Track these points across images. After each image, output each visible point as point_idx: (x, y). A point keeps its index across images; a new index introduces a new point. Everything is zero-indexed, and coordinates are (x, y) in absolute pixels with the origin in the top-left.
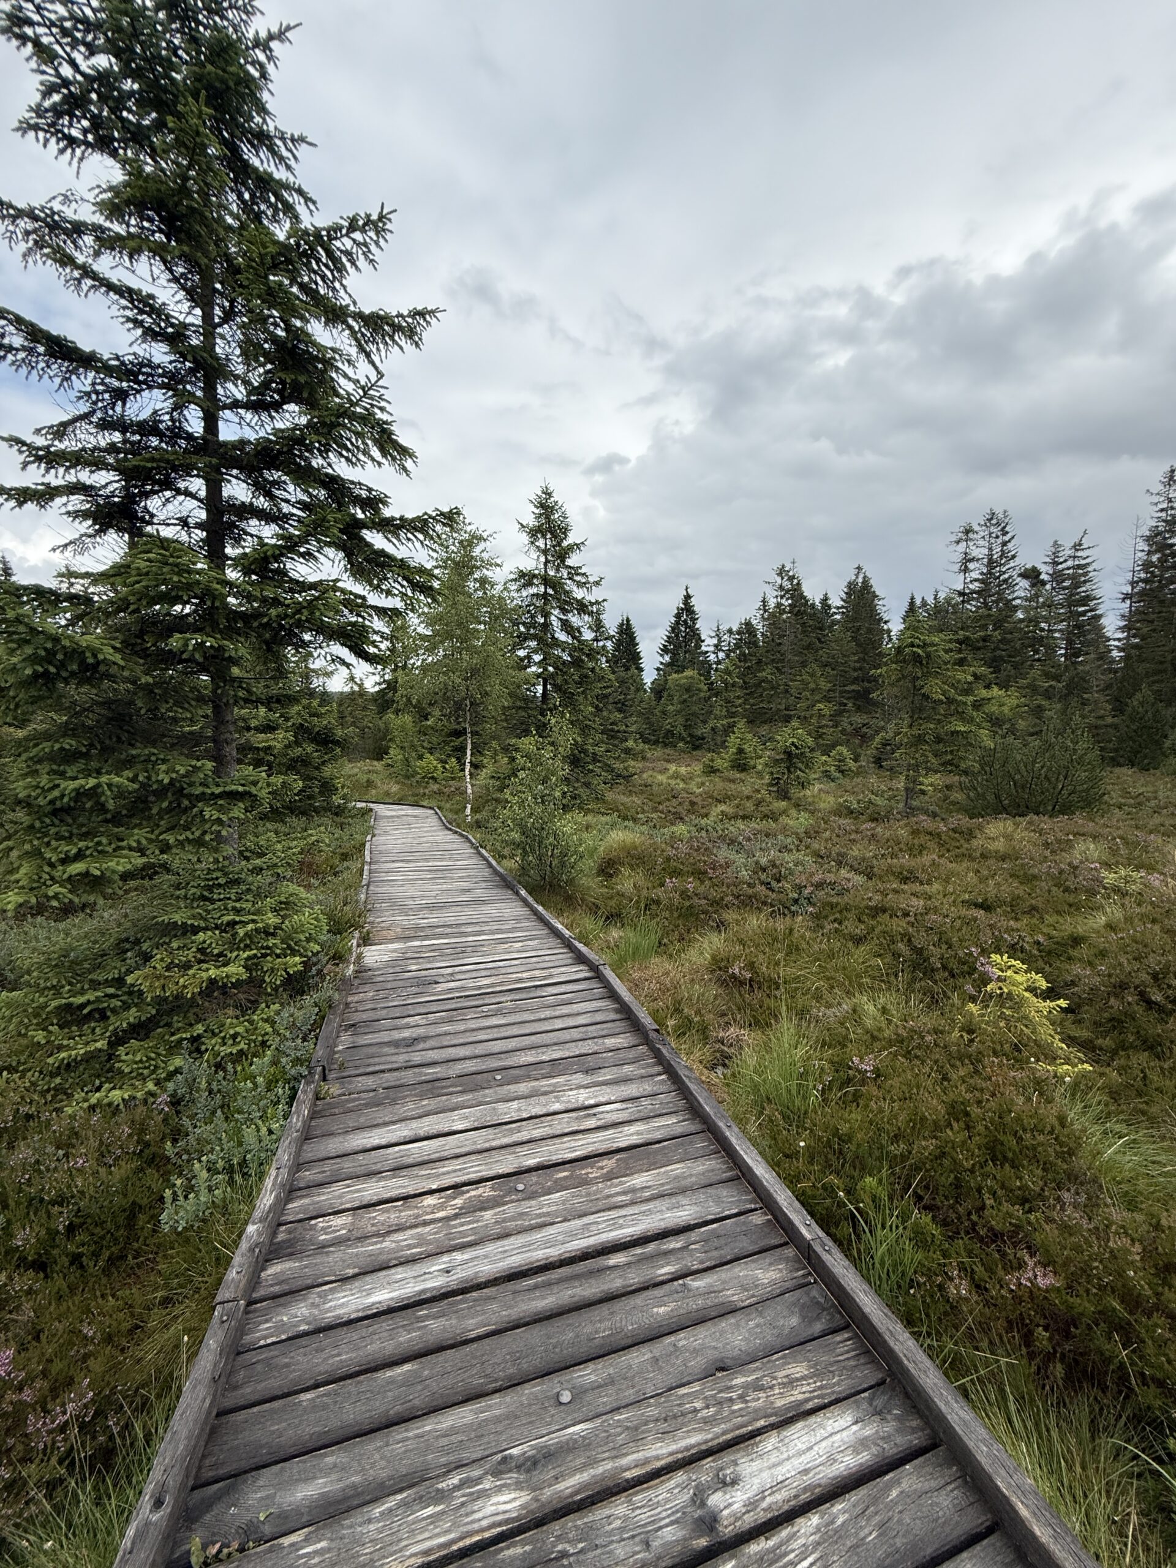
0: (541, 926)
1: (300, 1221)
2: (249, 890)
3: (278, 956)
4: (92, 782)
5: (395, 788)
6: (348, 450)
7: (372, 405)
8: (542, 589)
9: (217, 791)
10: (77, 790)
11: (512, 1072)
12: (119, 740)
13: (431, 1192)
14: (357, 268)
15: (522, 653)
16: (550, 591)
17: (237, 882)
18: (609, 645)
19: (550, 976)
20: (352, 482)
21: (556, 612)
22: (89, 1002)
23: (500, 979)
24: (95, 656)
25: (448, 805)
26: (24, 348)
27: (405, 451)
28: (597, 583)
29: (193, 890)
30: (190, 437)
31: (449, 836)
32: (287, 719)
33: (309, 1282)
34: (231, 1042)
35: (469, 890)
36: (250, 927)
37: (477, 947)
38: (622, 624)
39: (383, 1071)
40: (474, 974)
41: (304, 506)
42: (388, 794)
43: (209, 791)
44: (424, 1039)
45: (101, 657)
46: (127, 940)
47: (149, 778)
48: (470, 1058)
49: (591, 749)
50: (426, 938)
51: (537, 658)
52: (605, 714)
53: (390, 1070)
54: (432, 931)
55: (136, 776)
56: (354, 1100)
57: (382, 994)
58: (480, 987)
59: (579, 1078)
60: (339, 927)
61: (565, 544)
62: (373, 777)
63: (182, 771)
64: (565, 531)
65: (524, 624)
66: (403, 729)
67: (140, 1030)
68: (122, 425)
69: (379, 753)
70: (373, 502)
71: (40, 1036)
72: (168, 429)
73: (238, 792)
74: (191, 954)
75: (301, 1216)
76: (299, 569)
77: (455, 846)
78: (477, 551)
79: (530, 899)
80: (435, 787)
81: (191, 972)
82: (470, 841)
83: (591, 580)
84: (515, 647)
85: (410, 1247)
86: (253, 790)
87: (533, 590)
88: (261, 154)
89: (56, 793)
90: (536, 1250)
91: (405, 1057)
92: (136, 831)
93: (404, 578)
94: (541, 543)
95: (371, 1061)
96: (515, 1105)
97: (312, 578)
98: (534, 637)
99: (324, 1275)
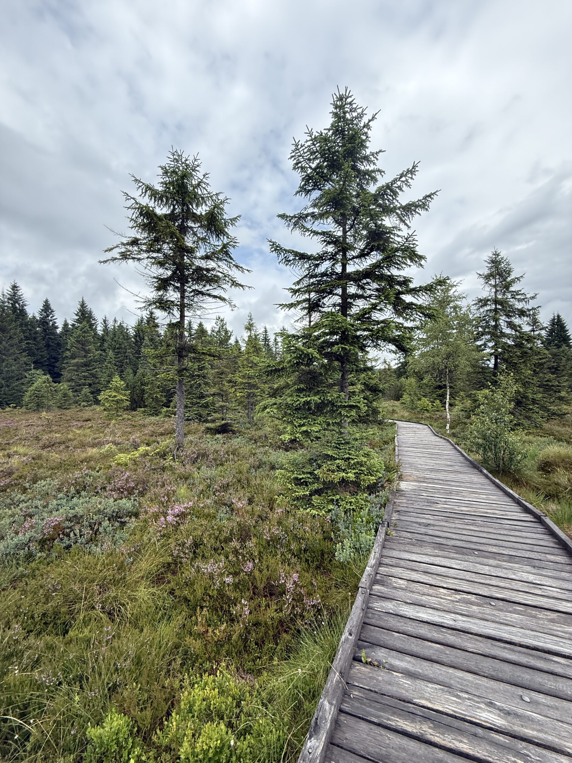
0: (498, 490)
1: (385, 575)
2: (353, 447)
3: (365, 475)
4: (309, 399)
5: (406, 414)
6: (398, 264)
7: (409, 244)
8: (494, 306)
9: (346, 404)
10: (304, 402)
11: (484, 553)
12: (314, 385)
13: (444, 588)
14: (402, 191)
15: (479, 343)
16: (499, 307)
17: (348, 443)
18: (543, 333)
19: (506, 515)
20: (397, 276)
21: (503, 318)
22: (303, 478)
23: (474, 509)
24: (312, 356)
25: (436, 424)
26: (293, 259)
27: (421, 257)
28: (533, 298)
29: (333, 444)
30: (337, 274)
31: (438, 439)
32: (359, 381)
33: (392, 597)
34: (349, 504)
35: (451, 466)
36: (355, 460)
37: (458, 493)
38: (554, 319)
39: (414, 533)
40: (458, 504)
41: (377, 290)
42: (403, 416)
43: (343, 404)
44: (434, 525)
45: (314, 356)
46: (313, 459)
47: (324, 399)
48: (458, 540)
49: (530, 396)
50: (430, 483)
51: (491, 344)
52: (541, 375)
53: (418, 533)
54: (433, 481)
55: (321, 398)
56: (402, 540)
57: (410, 502)
58: (462, 511)
59: (529, 568)
60: (388, 469)
61: (509, 279)
62: (395, 408)
63: (336, 396)
64: (509, 272)
65: (481, 327)
66: (410, 385)
67: (318, 492)
68: (316, 276)
69: (398, 397)
70: (406, 282)
71: (290, 486)
72: (330, 273)
73: (353, 405)
74: (334, 467)
75: (385, 574)
76: (377, 316)
77: (441, 444)
78: (451, 293)
79: (490, 475)
80: (428, 415)
81: (336, 473)
82: (450, 443)
83: (528, 296)
84: (476, 339)
85: (435, 604)
86: (358, 405)
87: (488, 308)
88: (364, 164)
89: (298, 402)
90: (504, 633)
91: (425, 530)
92: (319, 418)
93: (421, 313)
94: (492, 282)
95: (409, 527)
96: (487, 568)
97: (382, 318)
98: (489, 333)
99: (397, 597)
